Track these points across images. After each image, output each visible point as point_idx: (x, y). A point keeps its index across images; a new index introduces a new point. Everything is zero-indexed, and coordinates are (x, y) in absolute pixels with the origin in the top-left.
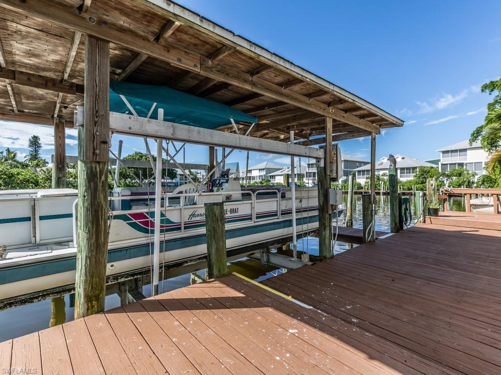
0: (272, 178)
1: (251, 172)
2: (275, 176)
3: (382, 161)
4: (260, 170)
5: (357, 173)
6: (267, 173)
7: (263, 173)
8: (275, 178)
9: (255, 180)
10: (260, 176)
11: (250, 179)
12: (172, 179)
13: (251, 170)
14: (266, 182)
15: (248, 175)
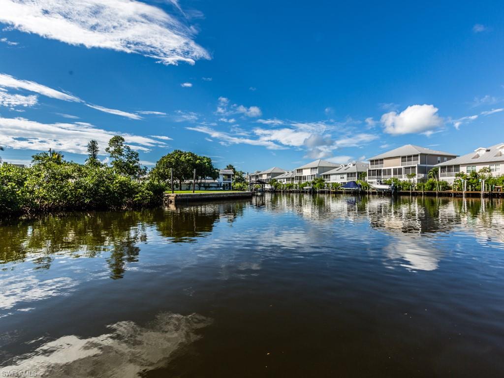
0: (327, 178)
1: (302, 172)
2: (329, 175)
3: (478, 152)
4: (311, 168)
5: (440, 169)
6: (320, 172)
7: (316, 172)
8: (329, 178)
9: (307, 180)
10: (312, 175)
11: (300, 179)
12: (214, 179)
13: (302, 169)
14: (319, 182)
15: (299, 175)
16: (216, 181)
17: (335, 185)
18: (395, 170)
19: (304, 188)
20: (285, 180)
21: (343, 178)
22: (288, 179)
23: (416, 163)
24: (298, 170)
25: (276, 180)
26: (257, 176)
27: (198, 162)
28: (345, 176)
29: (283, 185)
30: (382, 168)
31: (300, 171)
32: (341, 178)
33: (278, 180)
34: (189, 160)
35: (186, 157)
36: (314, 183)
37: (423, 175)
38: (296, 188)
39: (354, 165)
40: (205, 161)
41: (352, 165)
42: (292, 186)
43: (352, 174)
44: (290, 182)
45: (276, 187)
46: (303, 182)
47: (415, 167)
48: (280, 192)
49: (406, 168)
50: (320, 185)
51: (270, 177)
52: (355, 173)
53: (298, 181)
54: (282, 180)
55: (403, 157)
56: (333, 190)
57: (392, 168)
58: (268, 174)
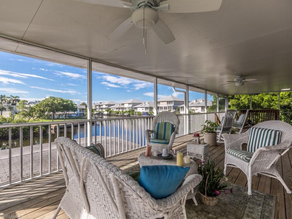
0: (136, 109)
1: (124, 105)
2: (137, 108)
3: (193, 102)
4: (129, 104)
5: (180, 108)
6: (133, 106)
7: (131, 106)
8: (137, 109)
9: (126, 110)
10: (129, 107)
11: (123, 109)
12: (74, 112)
13: (124, 104)
14: (132, 111)
15: (122, 106)
16: (76, 113)
17: (139, 114)
18: (164, 107)
19: (124, 114)
20: (115, 109)
21: (143, 109)
22: (117, 108)
23: (172, 105)
24: (122, 104)
25: (110, 109)
26: (100, 106)
27: (65, 103)
28: (144, 109)
29: (114, 112)
30: (160, 106)
31: (123, 104)
32: (142, 109)
33: (112, 109)
34: (60, 103)
35: (57, 101)
36: (129, 112)
37: (174, 110)
38: (121, 114)
39: (148, 103)
40: (69, 103)
41: (147, 103)
42: (119, 113)
43: (147, 108)
44: (118, 110)
45: (110, 112)
46: (124, 111)
47: (171, 106)
48: (112, 115)
49: (168, 106)
50: (132, 113)
51: (107, 107)
52: (148, 108)
53: (122, 110)
54: (114, 109)
55: (168, 102)
56: (138, 115)
57: (163, 106)
58: (106, 105)
